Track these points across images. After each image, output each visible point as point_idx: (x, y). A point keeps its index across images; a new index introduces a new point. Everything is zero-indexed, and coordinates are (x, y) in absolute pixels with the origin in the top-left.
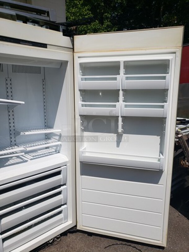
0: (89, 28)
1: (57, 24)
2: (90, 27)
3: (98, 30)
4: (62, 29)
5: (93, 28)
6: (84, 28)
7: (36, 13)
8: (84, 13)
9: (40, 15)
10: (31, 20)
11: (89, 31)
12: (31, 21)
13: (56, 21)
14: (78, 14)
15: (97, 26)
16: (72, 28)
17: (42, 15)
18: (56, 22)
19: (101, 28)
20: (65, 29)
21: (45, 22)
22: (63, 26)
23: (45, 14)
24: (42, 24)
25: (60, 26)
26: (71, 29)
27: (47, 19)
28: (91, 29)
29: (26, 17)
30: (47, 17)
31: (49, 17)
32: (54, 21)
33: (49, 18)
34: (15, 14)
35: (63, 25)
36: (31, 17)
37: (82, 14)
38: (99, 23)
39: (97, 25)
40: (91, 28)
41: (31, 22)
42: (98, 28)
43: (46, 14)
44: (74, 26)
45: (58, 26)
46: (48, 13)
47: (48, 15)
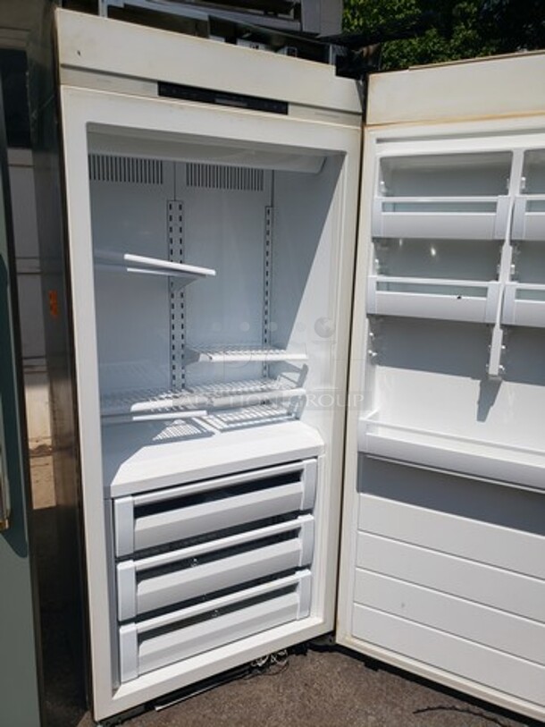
0: (405, 51)
1: (319, 39)
2: (408, 49)
3: (432, 55)
4: (335, 55)
5: (419, 50)
6: (391, 52)
7: (261, 12)
8: (394, 5)
9: (275, 16)
10: (249, 32)
11: (405, 60)
12: (247, 35)
13: (317, 31)
14: (375, 10)
15: (431, 44)
16: (365, 49)
17: (280, 15)
18: (317, 34)
19: (441, 49)
20: (343, 55)
21: (287, 37)
22: (339, 47)
23: (287, 12)
24: (278, 44)
25: (329, 47)
26: (362, 52)
27: (295, 26)
28: (412, 54)
29: (235, 25)
30: (292, 20)
31: (300, 21)
32: (313, 31)
33: (299, 24)
34: (206, 19)
35: (338, 44)
36: (247, 24)
37: (389, 8)
38: (440, 34)
39: (430, 41)
40: (411, 50)
41: (248, 39)
42: (433, 52)
43: (292, 12)
45: (323, 46)
46: (298, 8)
47: (298, 16)
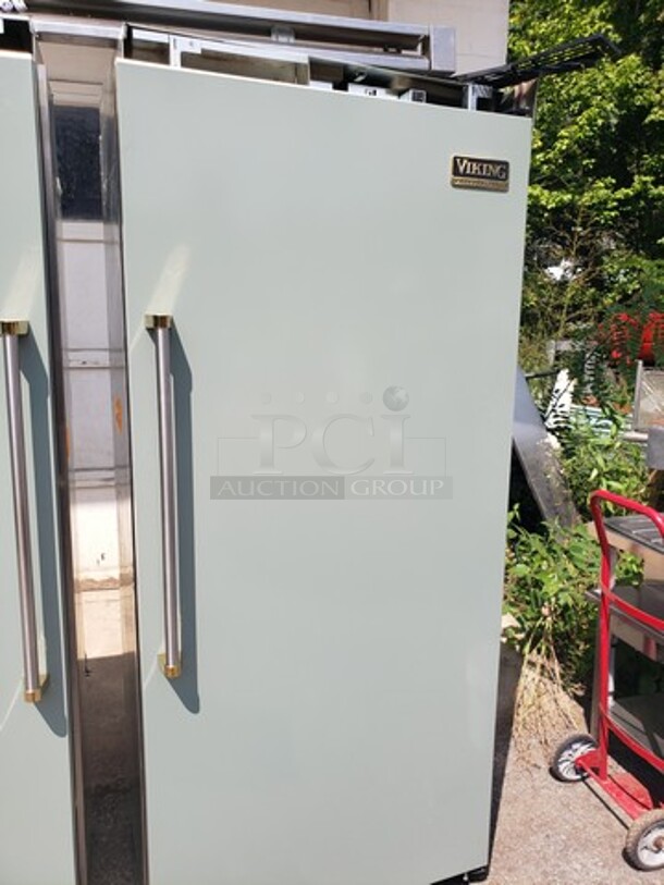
0: (599, 87)
1: (455, 78)
2: (604, 84)
3: (635, 90)
4: (475, 97)
5: (618, 85)
7: (381, 50)
8: (585, 32)
9: (398, 52)
10: (361, 74)
11: (599, 98)
12: (360, 79)
13: (452, 69)
14: (561, 40)
15: (633, 76)
16: (516, 88)
17: (404, 52)
18: (453, 73)
19: (647, 83)
20: (486, 96)
21: (413, 79)
22: (482, 87)
23: (414, 48)
24: (400, 87)
25: (467, 90)
26: (513, 92)
27: (422, 64)
28: (608, 90)
29: (345, 67)
30: (420, 58)
31: (429, 58)
32: (445, 69)
33: (427, 61)
34: (306, 61)
35: (479, 83)
36: (363, 66)
37: (578, 36)
38: (645, 63)
39: (632, 72)
40: (608, 86)
41: (362, 83)
42: (637, 86)
43: (420, 47)
44: (526, 80)
45: (460, 88)
46: (426, 41)
47: (426, 51)
